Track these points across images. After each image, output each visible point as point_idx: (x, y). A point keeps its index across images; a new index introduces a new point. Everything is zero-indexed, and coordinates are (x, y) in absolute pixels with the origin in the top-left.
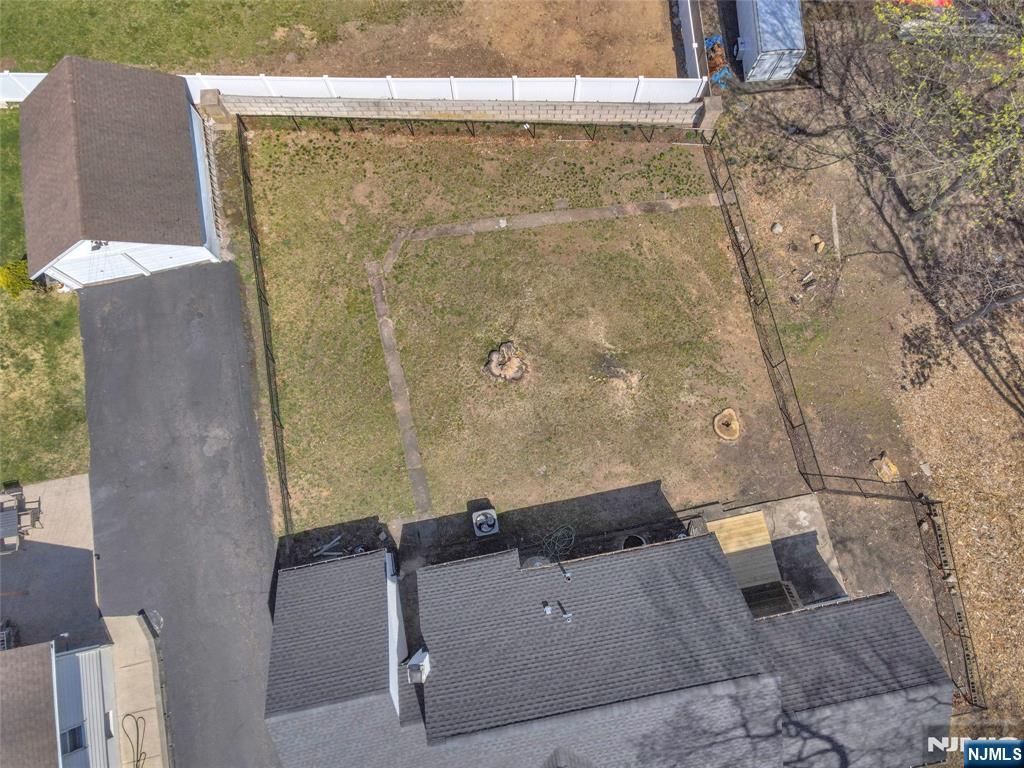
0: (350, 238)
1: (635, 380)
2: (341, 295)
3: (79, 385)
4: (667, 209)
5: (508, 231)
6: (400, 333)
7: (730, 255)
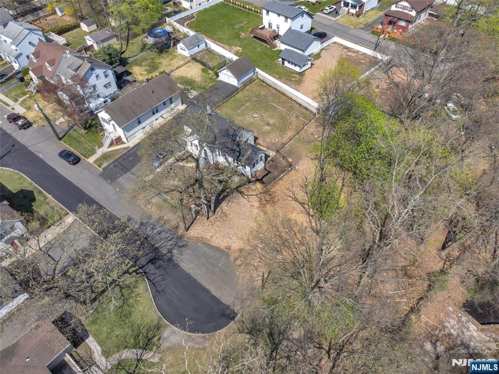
0: (255, 95)
1: (270, 128)
2: (247, 98)
3: (209, 87)
5: (275, 107)
6: (248, 106)
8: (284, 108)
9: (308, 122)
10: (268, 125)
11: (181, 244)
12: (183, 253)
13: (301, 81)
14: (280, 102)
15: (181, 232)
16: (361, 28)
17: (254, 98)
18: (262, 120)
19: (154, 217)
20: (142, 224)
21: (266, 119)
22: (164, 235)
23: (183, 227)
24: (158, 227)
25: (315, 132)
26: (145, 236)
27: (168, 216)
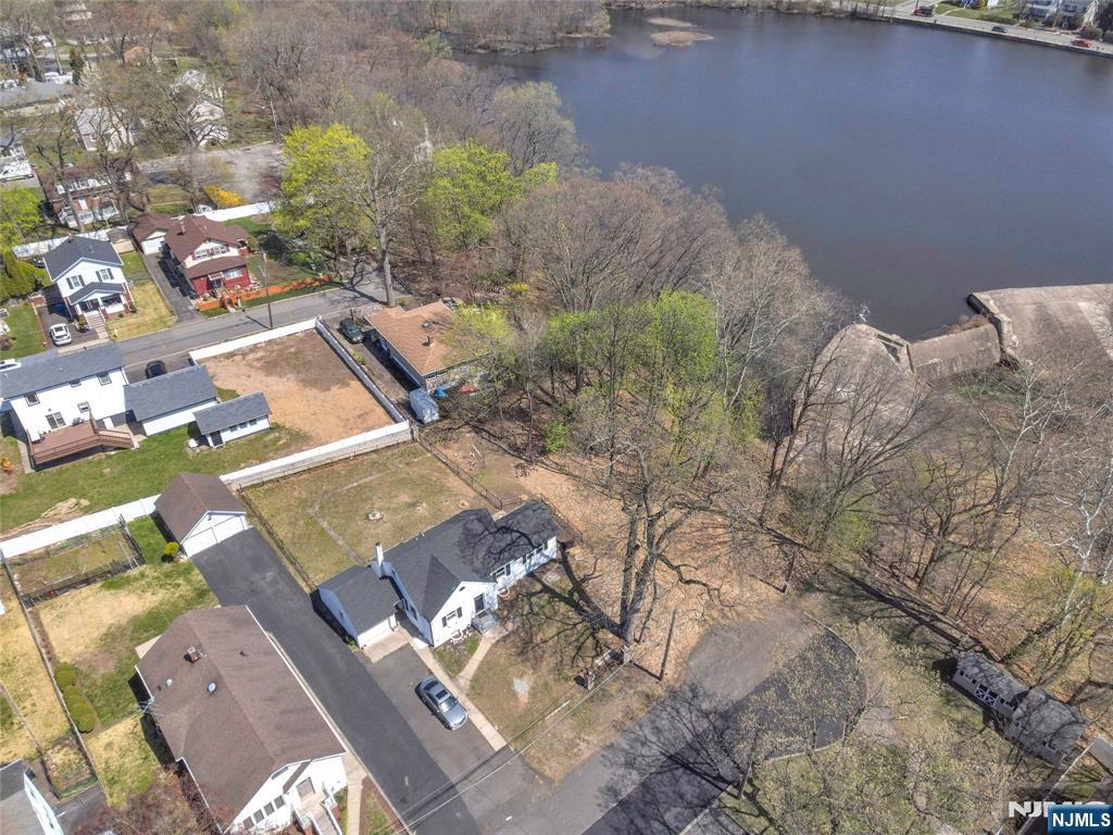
0: (298, 507)
1: (424, 505)
2: (302, 523)
3: (204, 582)
4: (414, 462)
5: (359, 486)
6: (330, 524)
7: (443, 466)
8: (371, 475)
9: (429, 455)
10: (414, 505)
11: (690, 695)
12: (710, 693)
13: (298, 434)
14: (350, 475)
15: (660, 691)
16: (178, 321)
17: (310, 511)
18: (395, 511)
19: (613, 740)
20: (629, 765)
21: (393, 506)
22: (664, 722)
23: (649, 685)
24: (640, 733)
25: (461, 454)
26: (663, 758)
27: (615, 710)
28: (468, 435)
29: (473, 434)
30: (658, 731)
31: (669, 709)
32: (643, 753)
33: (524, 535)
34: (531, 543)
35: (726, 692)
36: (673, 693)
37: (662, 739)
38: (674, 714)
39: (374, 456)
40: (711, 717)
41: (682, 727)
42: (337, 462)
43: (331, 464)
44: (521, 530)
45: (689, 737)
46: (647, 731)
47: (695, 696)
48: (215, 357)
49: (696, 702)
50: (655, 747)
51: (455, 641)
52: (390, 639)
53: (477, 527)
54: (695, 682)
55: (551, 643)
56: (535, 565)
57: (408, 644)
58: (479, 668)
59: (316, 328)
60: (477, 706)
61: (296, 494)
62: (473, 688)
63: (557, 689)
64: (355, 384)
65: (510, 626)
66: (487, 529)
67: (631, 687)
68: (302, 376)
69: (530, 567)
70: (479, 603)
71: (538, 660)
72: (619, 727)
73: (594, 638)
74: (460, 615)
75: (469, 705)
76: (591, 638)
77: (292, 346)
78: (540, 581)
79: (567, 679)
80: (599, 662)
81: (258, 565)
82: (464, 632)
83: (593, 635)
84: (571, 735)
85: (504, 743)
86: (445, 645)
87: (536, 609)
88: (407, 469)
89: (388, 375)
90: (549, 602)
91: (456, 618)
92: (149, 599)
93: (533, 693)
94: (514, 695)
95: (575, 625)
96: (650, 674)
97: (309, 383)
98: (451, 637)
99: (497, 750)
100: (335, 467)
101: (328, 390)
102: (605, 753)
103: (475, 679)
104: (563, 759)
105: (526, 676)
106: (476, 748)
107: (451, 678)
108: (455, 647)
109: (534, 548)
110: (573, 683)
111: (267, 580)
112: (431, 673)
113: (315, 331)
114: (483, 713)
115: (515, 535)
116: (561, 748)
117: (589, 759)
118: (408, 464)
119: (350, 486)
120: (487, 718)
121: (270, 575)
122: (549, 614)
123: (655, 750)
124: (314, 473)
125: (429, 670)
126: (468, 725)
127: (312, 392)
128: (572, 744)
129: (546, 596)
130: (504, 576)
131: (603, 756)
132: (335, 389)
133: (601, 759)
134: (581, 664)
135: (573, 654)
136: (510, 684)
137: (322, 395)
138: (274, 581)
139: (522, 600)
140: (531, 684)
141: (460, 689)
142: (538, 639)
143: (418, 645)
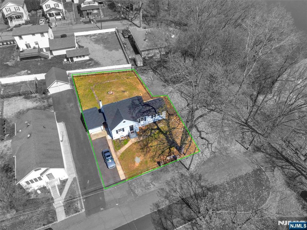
0: (88, 85)
1: (128, 92)
2: (88, 90)
3: (52, 103)
4: (130, 78)
5: (109, 82)
6: (96, 93)
7: (139, 81)
8: (114, 79)
9: (135, 76)
10: (124, 92)
11: (198, 178)
12: (206, 180)
13: (97, 63)
14: (108, 78)
15: (187, 174)
16: (76, 24)
17: (91, 87)
18: (118, 92)
19: (163, 187)
20: (166, 197)
21: (118, 90)
22: (185, 186)
23: (184, 171)
24: (175, 187)
25: (146, 78)
26: (180, 199)
27: (168, 177)
28: (151, 73)
29: (153, 73)
30: (182, 188)
31: (188, 181)
32: (173, 195)
33: (153, 108)
34: (156, 112)
35: (212, 181)
36: (192, 176)
37: (182, 192)
38: (190, 183)
39: (118, 74)
40: (203, 188)
41: (191, 189)
42: (105, 74)
43: (103, 74)
44: (153, 106)
45: (192, 193)
46: (178, 187)
47: (200, 179)
48: (82, 36)
49: (199, 181)
50: (179, 194)
51: (121, 139)
52: (100, 133)
53: (137, 102)
54: (202, 174)
55: (153, 147)
56: (157, 119)
57: (105, 137)
58: (126, 150)
59: (115, 32)
60: (120, 163)
61: (89, 81)
62: (121, 156)
63: (150, 164)
64: (121, 50)
65: (141, 138)
66: (140, 103)
67: (177, 170)
68: (105, 45)
69: (155, 120)
70: (132, 128)
71: (147, 152)
72: (168, 183)
73: (170, 150)
74: (123, 131)
75: (118, 162)
76: (168, 149)
77: (106, 36)
78: (157, 125)
79: (155, 161)
80: (168, 158)
81: (69, 101)
82: (125, 137)
83: (169, 148)
84: (149, 181)
85: (125, 178)
86: (117, 140)
87: (152, 135)
88: (127, 80)
89: (132, 49)
90: (158, 133)
91: (122, 131)
92: (35, 104)
93: (141, 163)
94: (134, 162)
95: (164, 143)
96: (185, 167)
97: (106, 48)
98: (120, 137)
99: (121, 179)
100: (104, 75)
101: (112, 51)
102: (159, 191)
103: (123, 154)
104: (143, 189)
105: (141, 157)
106: (115, 177)
107: (115, 151)
108: (120, 141)
109: (156, 113)
110: (156, 163)
111: (70, 106)
112: (109, 148)
113: (114, 33)
114: (121, 166)
115: (151, 108)
116: (144, 185)
117: (153, 191)
118: (127, 78)
119: (107, 82)
120: (122, 167)
121: (72, 104)
122: (156, 138)
123: (178, 195)
124: (97, 76)
125: (109, 147)
126: (115, 169)
127: (106, 51)
128: (148, 185)
129: (157, 131)
130: (144, 121)
131: (158, 192)
132: (114, 51)
133: (158, 193)
134: (162, 157)
135: (160, 153)
136: (134, 158)
137: (109, 52)
138: (72, 107)
139: (149, 131)
140: (141, 160)
141: (117, 156)
142: (150, 145)
143: (109, 137)
